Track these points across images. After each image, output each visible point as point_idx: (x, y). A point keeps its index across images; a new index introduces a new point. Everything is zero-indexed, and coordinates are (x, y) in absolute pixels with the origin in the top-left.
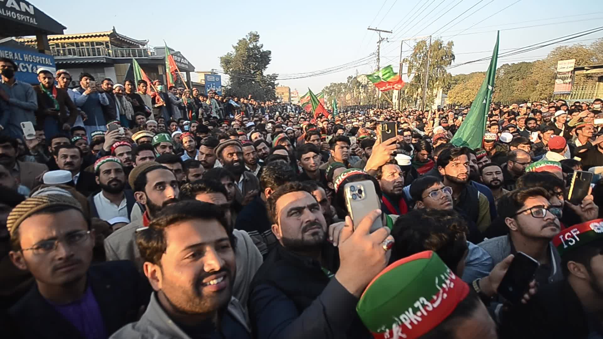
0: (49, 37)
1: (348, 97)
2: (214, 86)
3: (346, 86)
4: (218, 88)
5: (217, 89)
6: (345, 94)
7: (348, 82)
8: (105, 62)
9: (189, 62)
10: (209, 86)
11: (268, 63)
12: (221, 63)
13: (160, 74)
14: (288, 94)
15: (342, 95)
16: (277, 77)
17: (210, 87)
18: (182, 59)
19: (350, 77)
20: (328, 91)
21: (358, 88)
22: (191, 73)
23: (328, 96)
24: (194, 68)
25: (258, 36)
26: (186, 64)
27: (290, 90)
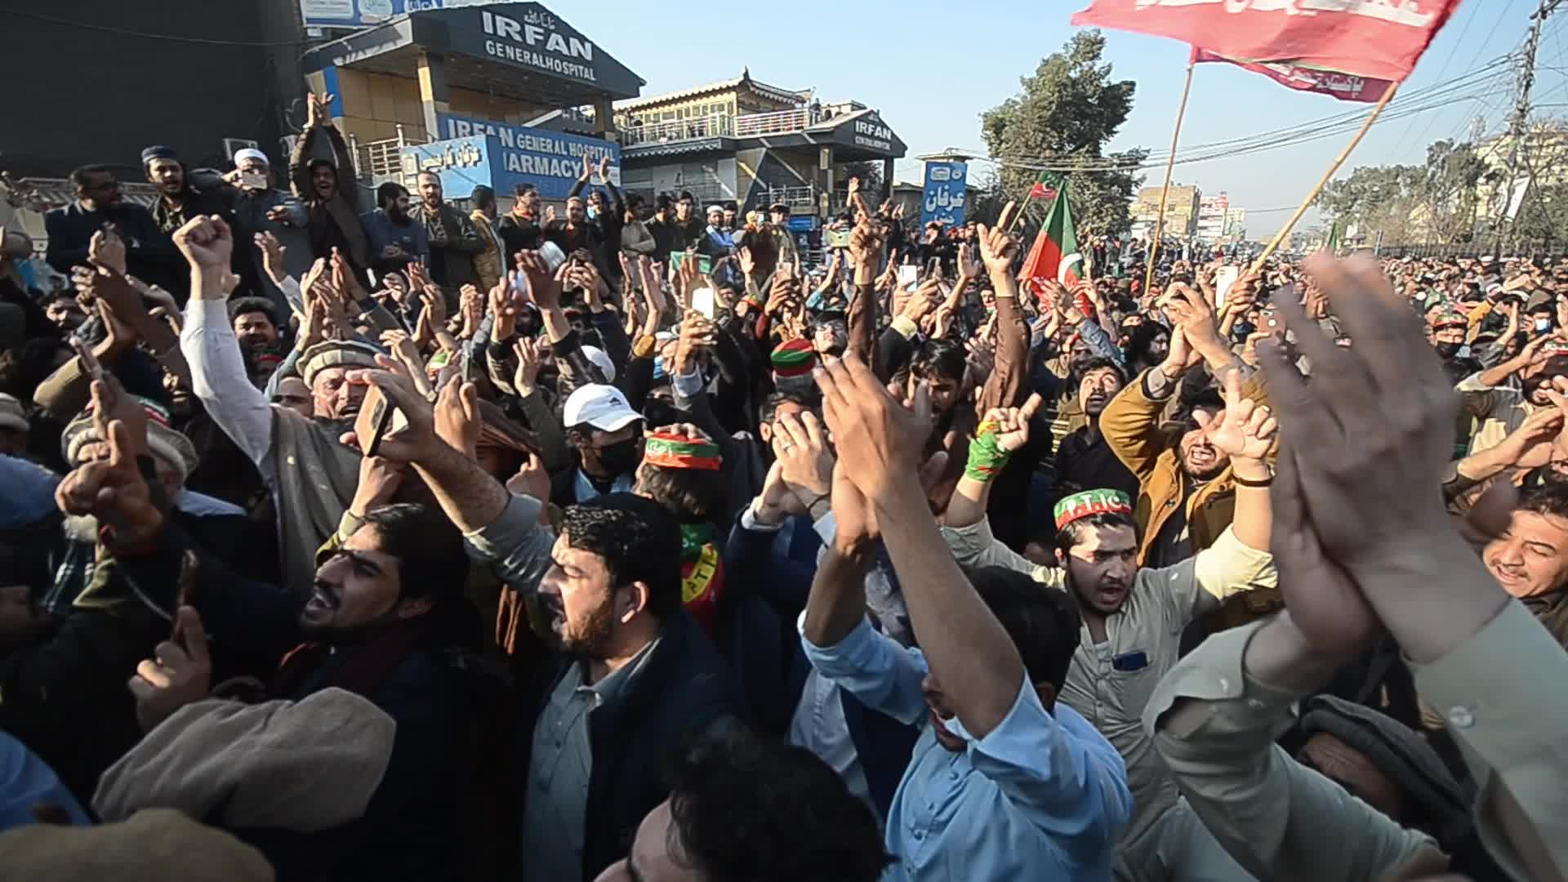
0: (617, 105)
1: (1420, 215)
2: (946, 194)
3: (1415, 176)
4: (955, 197)
5: (952, 199)
6: (1407, 206)
7: (1431, 163)
8: (720, 147)
9: (893, 135)
10: (932, 193)
11: (1122, 120)
12: (986, 129)
13: (822, 168)
14: (1190, 208)
15: (1394, 210)
16: (1144, 158)
17: (936, 195)
18: (879, 128)
19: (1440, 144)
20: (1338, 195)
21: (1471, 182)
22: (896, 161)
23: (1336, 210)
24: (905, 148)
25: (1102, 41)
26: (885, 140)
27: (1197, 196)
